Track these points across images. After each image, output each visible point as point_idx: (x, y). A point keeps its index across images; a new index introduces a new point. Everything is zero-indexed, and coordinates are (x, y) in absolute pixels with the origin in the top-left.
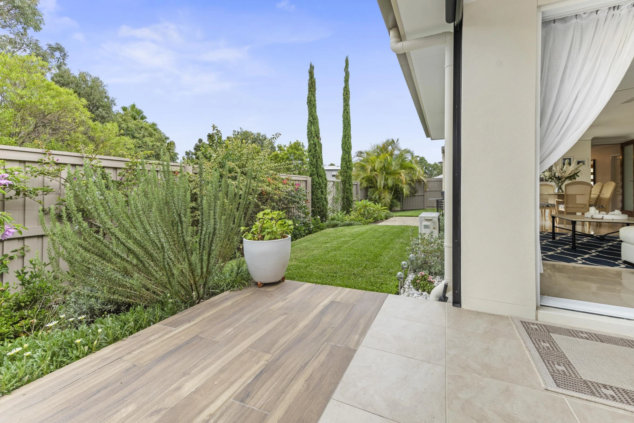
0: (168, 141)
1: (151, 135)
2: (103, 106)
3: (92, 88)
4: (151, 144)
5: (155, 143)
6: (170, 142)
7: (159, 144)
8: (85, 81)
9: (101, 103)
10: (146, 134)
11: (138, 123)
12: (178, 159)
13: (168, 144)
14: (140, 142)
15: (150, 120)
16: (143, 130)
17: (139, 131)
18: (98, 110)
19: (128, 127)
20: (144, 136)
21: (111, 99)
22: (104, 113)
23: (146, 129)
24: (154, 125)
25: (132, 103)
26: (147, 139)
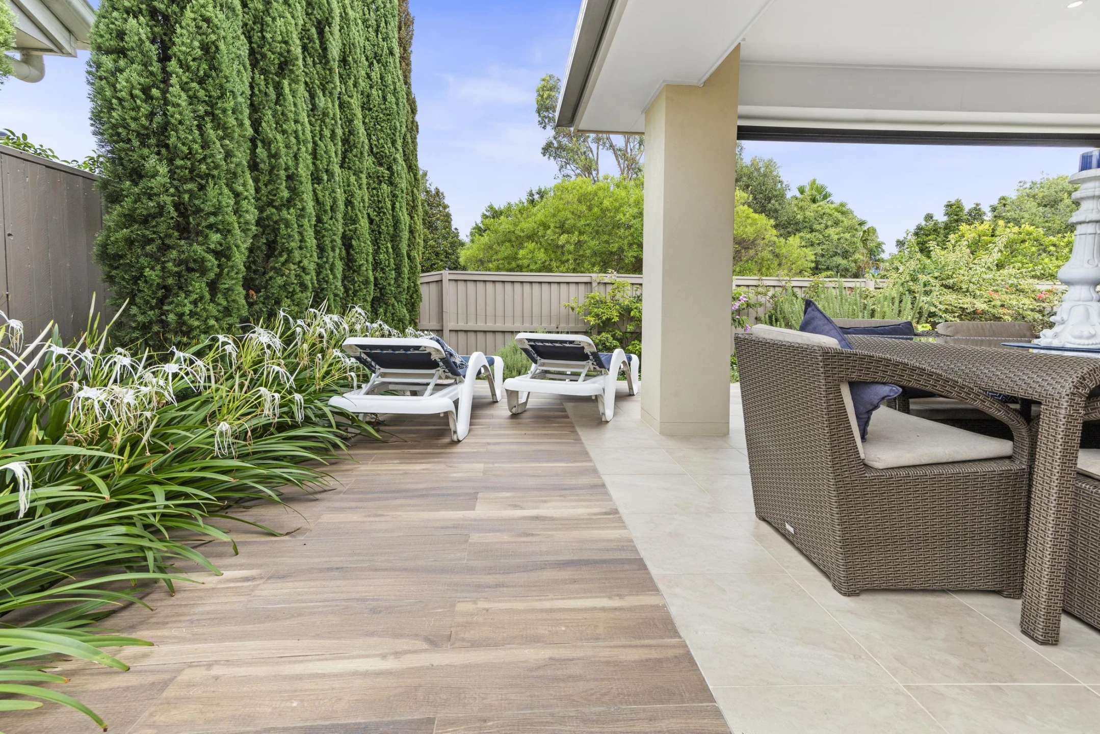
0: (865, 228)
1: (837, 223)
2: (776, 196)
3: (765, 176)
4: (836, 237)
5: (842, 235)
6: (868, 229)
7: (847, 236)
8: (758, 170)
9: (775, 193)
10: (830, 223)
11: (820, 208)
12: (883, 251)
13: (864, 232)
14: (821, 237)
15: (836, 199)
16: (825, 217)
17: (821, 221)
18: (770, 202)
19: (805, 218)
20: (827, 227)
21: (785, 183)
22: (777, 206)
23: (831, 215)
24: (842, 205)
25: (812, 179)
26: (831, 231)
